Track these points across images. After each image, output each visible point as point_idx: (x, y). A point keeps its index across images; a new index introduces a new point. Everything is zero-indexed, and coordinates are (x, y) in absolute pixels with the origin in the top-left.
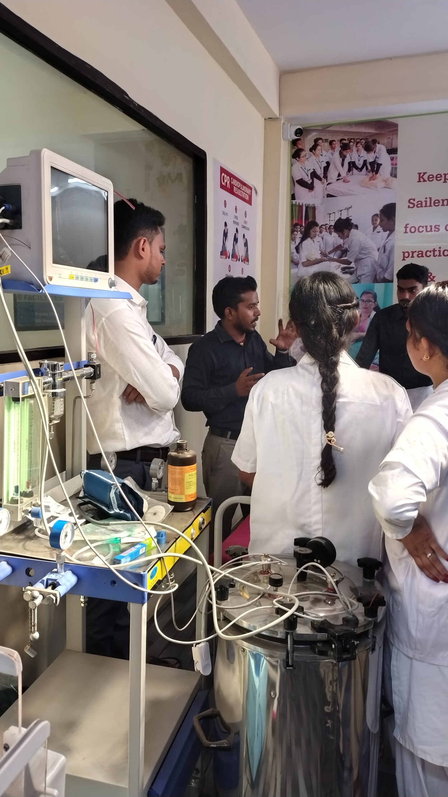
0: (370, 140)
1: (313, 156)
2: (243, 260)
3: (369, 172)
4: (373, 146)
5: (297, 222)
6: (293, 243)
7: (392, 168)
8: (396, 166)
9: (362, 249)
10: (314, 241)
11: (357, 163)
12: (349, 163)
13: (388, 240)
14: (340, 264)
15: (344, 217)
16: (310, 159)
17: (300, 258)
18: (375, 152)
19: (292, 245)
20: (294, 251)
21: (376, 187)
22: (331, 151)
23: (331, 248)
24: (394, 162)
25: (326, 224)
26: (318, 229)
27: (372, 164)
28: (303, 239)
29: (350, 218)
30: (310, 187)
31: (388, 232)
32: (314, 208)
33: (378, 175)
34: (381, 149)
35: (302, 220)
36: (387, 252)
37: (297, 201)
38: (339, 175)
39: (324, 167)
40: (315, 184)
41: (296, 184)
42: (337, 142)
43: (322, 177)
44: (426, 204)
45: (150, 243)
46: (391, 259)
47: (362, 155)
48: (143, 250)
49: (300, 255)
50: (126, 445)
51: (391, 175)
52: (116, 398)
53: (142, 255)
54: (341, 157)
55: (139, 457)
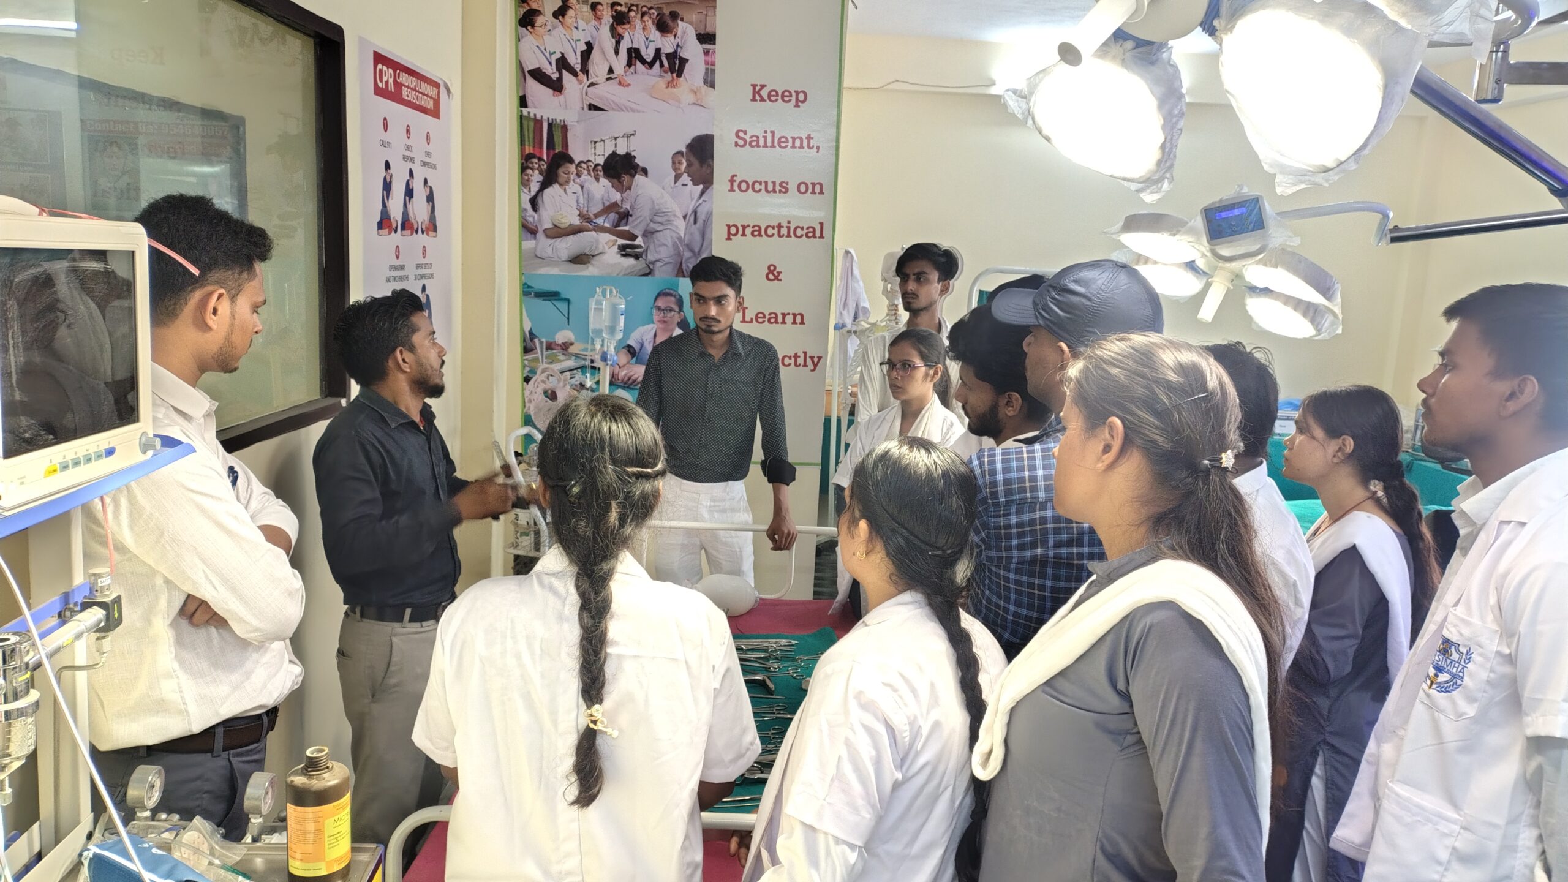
0: (666, 11)
1: (561, 26)
2: (424, 227)
3: (666, 72)
4: (671, 24)
5: (531, 151)
6: (526, 191)
7: (707, 69)
8: (713, 67)
9: (656, 213)
10: (565, 190)
11: (643, 52)
12: (629, 50)
13: (700, 201)
14: (615, 238)
15: (621, 151)
16: (554, 32)
17: (540, 220)
18: (675, 36)
19: (522, 194)
20: (528, 206)
21: (679, 101)
22: (593, 23)
23: (599, 208)
24: (710, 59)
25: (589, 161)
26: (572, 168)
27: (672, 56)
28: (545, 185)
29: (633, 154)
30: (557, 86)
31: (701, 187)
32: (565, 128)
33: (682, 79)
34: (686, 31)
35: (541, 147)
36: (700, 222)
37: (531, 111)
38: (611, 71)
39: (582, 52)
40: (565, 82)
41: (528, 76)
42: (605, 7)
43: (578, 70)
44: (765, 142)
45: (233, 299)
46: (707, 236)
47: (651, 38)
48: (215, 312)
49: (539, 216)
50: (190, 724)
51: (705, 82)
52: (162, 627)
53: (210, 323)
54: (613, 37)
55: (219, 743)
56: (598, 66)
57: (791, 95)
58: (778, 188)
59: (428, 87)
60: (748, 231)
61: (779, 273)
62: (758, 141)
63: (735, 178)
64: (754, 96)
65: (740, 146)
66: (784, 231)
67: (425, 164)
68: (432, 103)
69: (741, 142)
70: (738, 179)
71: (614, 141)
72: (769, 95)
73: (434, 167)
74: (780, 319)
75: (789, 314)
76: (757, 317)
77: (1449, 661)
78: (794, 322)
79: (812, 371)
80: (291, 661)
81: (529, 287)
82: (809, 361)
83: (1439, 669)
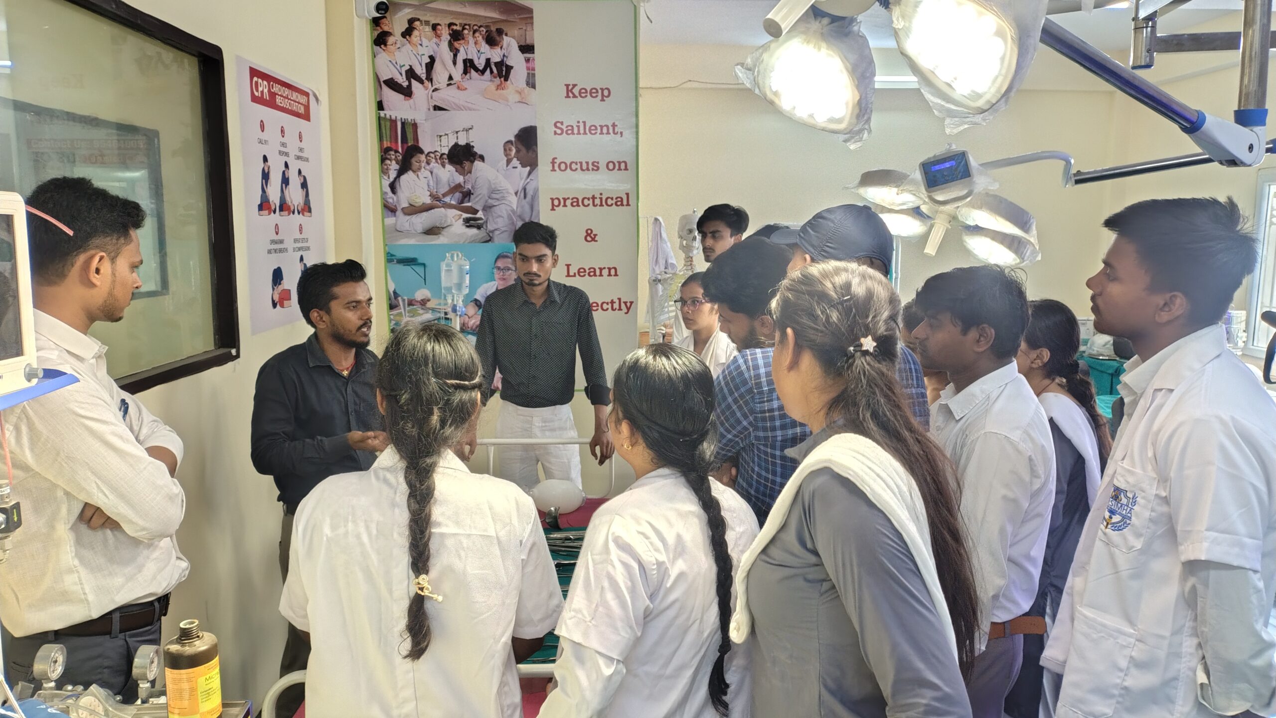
0: (493, 29)
1: (408, 44)
2: (300, 210)
3: (495, 77)
4: (498, 38)
5: (389, 145)
6: (386, 178)
7: (528, 74)
9: (493, 191)
10: (418, 176)
11: (476, 62)
12: (465, 61)
13: (528, 180)
14: (460, 213)
15: (462, 142)
16: (403, 49)
17: (398, 201)
18: (501, 48)
19: (383, 180)
20: (388, 190)
21: (507, 100)
22: (435, 40)
23: (446, 189)
24: (530, 65)
25: (436, 151)
26: (423, 157)
27: (499, 65)
28: (401, 172)
29: (472, 144)
30: (407, 92)
31: (528, 168)
32: (415, 126)
33: (509, 82)
34: (510, 44)
35: (397, 142)
36: (529, 197)
37: (387, 113)
38: (450, 78)
39: (427, 64)
40: (413, 89)
41: (383, 85)
42: (443, 27)
43: (424, 79)
44: (579, 130)
45: (113, 260)
46: (535, 208)
47: (482, 50)
48: (98, 271)
49: (398, 197)
50: (90, 610)
51: (528, 84)
52: (63, 531)
53: (94, 281)
54: (451, 50)
55: (116, 626)
56: (440, 75)
57: (597, 92)
58: (591, 167)
59: (299, 95)
60: (568, 202)
61: (595, 235)
62: (572, 129)
63: (556, 161)
64: (568, 94)
65: (559, 134)
66: (597, 201)
67: (298, 158)
68: (302, 108)
69: (559, 131)
70: (558, 161)
71: (455, 135)
72: (580, 93)
73: (307, 160)
74: (598, 273)
75: (604, 268)
76: (579, 272)
77: (1119, 505)
78: (610, 275)
79: (626, 313)
80: (178, 558)
81: (392, 255)
82: (623, 306)
83: (1112, 512)
